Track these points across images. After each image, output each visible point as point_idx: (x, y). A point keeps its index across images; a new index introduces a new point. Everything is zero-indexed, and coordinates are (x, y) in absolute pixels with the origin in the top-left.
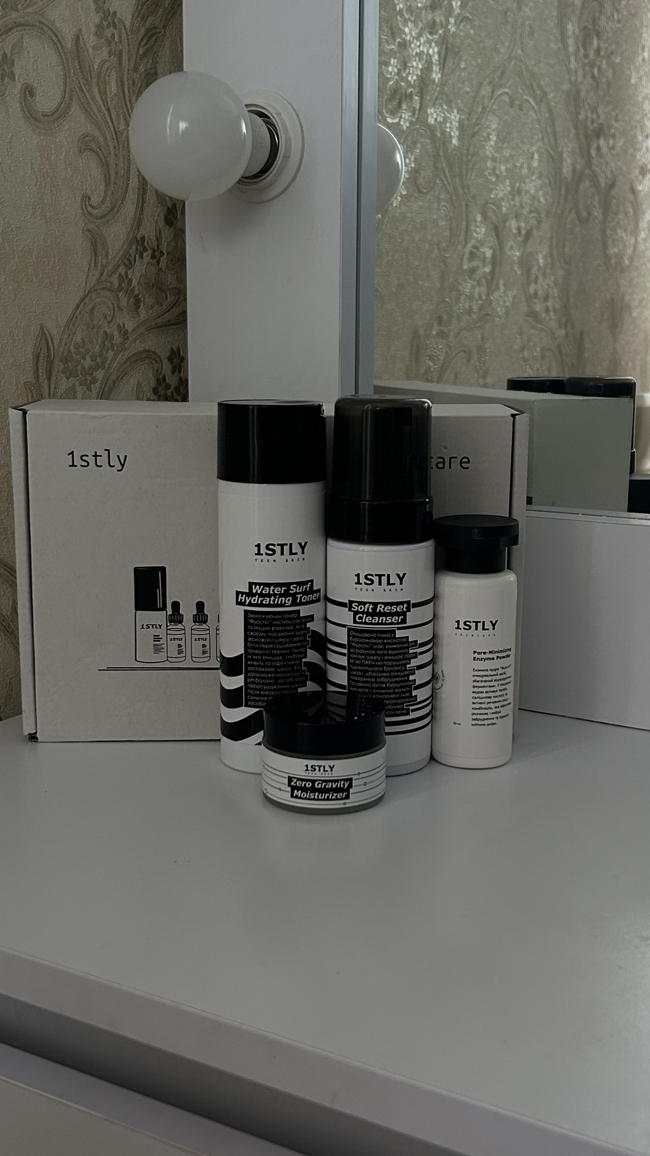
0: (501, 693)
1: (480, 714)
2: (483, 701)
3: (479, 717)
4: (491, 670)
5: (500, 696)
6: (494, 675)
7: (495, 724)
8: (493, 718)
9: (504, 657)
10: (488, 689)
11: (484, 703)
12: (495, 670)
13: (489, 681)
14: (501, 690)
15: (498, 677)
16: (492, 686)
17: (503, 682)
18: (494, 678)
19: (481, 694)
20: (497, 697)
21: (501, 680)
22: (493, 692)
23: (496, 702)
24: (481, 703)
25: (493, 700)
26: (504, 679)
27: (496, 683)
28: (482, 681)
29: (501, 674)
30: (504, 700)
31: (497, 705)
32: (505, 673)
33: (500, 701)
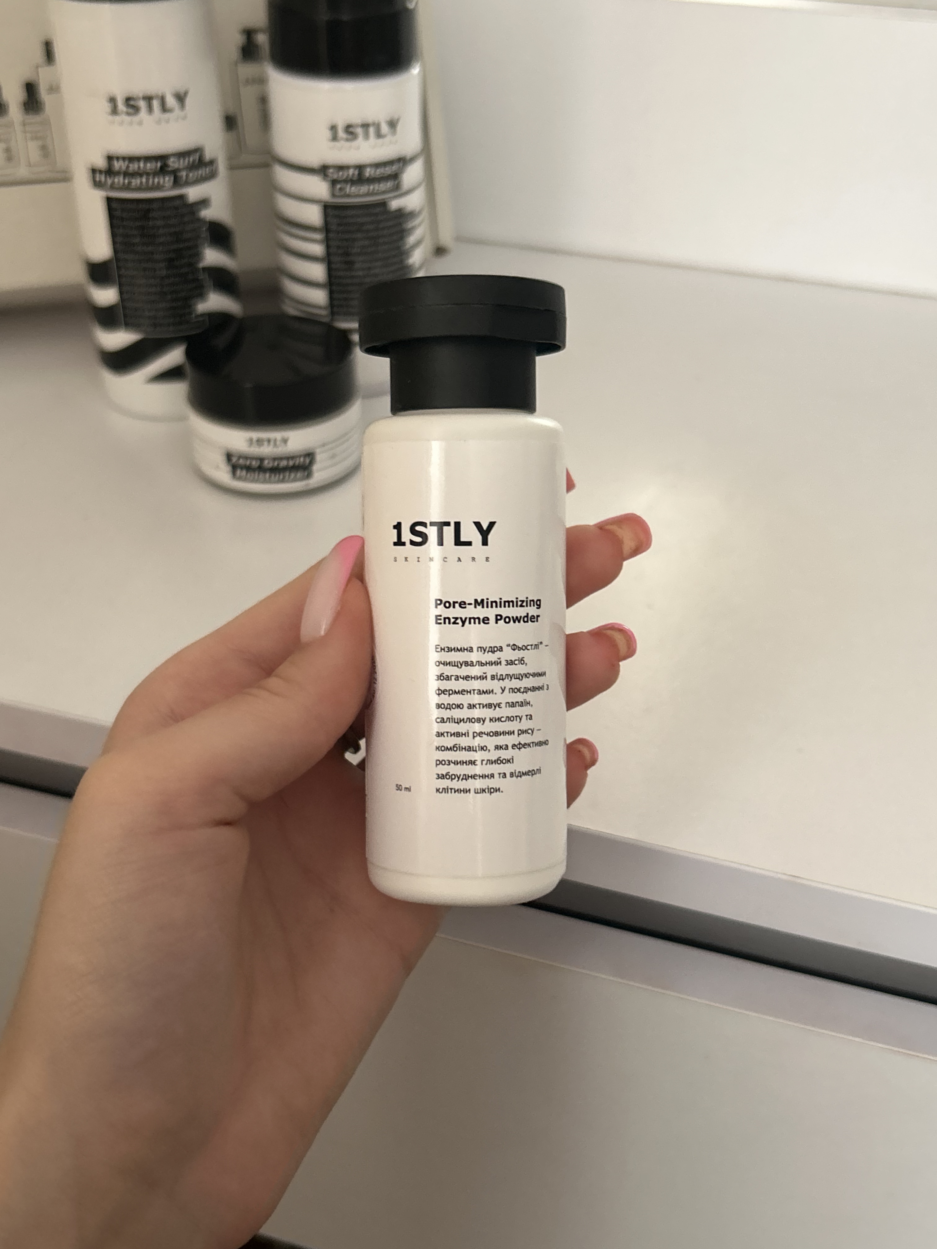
0: (511, 712)
1: (456, 763)
2: (462, 728)
3: (453, 769)
4: (482, 649)
5: (509, 719)
6: (491, 663)
7: (497, 790)
8: (492, 776)
9: (517, 620)
10: (476, 699)
11: (466, 734)
12: (493, 650)
13: (476, 678)
14: (513, 705)
15: (502, 670)
16: (484, 692)
17: (516, 684)
18: (491, 670)
19: (458, 710)
20: (499, 719)
21: (510, 677)
22: (489, 706)
23: (497, 734)
24: (458, 734)
25: (489, 727)
26: (519, 677)
27: (495, 685)
28: (457, 678)
29: (510, 663)
30: (522, 732)
31: (501, 740)
32: (522, 661)
33: (511, 733)
